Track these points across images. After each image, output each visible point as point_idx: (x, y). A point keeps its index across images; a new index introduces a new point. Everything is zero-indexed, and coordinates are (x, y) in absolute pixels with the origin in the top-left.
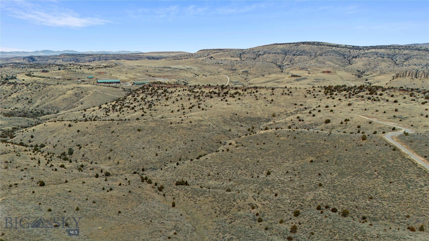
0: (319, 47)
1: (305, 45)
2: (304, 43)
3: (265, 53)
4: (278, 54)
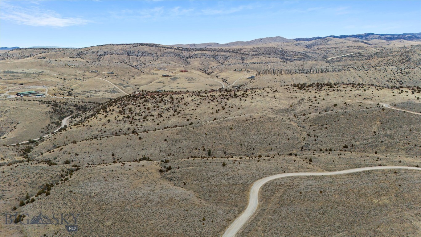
0: (156, 48)
1: (143, 47)
2: (141, 44)
3: (105, 54)
4: (122, 54)
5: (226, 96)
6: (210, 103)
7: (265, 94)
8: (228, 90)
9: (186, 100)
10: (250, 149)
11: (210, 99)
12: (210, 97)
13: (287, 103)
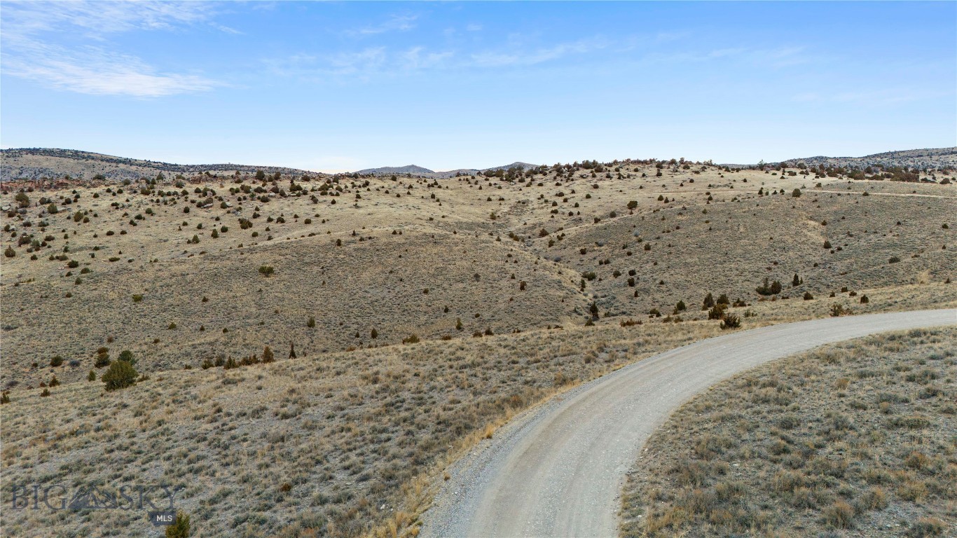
5: (259, 190)
6: (191, 214)
7: (401, 190)
8: (266, 174)
9: (86, 204)
10: (357, 336)
11: (193, 202)
12: (193, 196)
13: (478, 210)
